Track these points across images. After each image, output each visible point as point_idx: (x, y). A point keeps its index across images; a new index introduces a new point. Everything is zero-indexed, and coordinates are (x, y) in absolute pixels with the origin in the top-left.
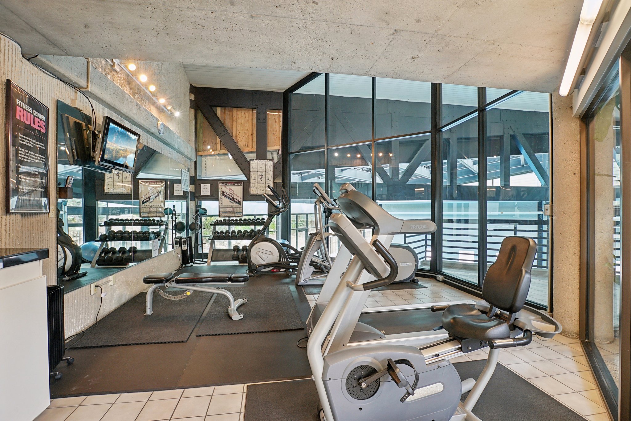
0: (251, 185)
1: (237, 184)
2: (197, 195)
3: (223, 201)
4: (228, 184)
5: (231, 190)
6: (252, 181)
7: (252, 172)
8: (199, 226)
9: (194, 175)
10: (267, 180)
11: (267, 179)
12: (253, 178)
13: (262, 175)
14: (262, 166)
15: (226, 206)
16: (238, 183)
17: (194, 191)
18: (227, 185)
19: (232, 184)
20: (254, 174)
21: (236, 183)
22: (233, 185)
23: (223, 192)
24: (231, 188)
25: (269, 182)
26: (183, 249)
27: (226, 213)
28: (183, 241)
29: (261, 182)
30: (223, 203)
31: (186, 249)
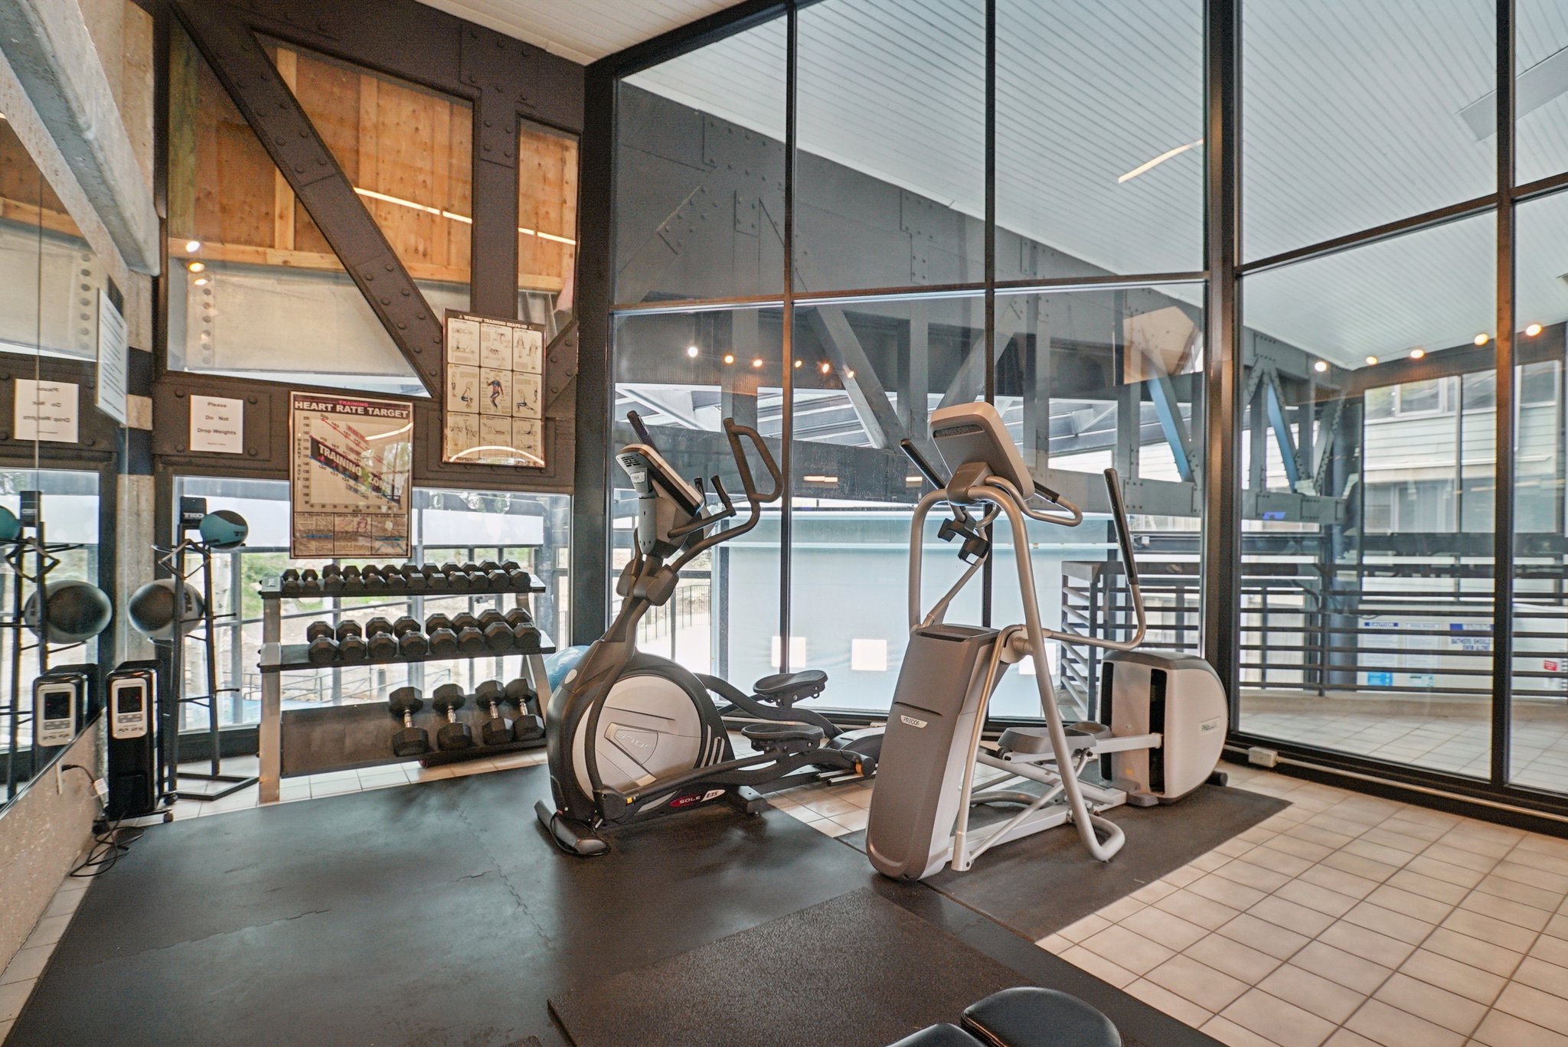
0: (451, 420)
1: (384, 412)
2: (167, 448)
3: (313, 484)
4: (339, 408)
5: (353, 437)
6: (453, 403)
7: (457, 365)
8: (194, 605)
9: (147, 345)
10: (519, 405)
11: (518, 399)
12: (459, 392)
13: (499, 384)
14: (496, 346)
15: (329, 509)
16: (388, 406)
17: (148, 426)
18: (334, 410)
19: (360, 410)
20: (462, 375)
21: (380, 406)
22: (366, 413)
23: (315, 444)
24: (354, 426)
25: (524, 412)
26: (115, 735)
27: (326, 538)
28: (121, 691)
29: (492, 410)
30: (314, 491)
31: (143, 733)
